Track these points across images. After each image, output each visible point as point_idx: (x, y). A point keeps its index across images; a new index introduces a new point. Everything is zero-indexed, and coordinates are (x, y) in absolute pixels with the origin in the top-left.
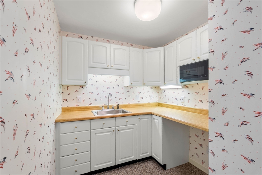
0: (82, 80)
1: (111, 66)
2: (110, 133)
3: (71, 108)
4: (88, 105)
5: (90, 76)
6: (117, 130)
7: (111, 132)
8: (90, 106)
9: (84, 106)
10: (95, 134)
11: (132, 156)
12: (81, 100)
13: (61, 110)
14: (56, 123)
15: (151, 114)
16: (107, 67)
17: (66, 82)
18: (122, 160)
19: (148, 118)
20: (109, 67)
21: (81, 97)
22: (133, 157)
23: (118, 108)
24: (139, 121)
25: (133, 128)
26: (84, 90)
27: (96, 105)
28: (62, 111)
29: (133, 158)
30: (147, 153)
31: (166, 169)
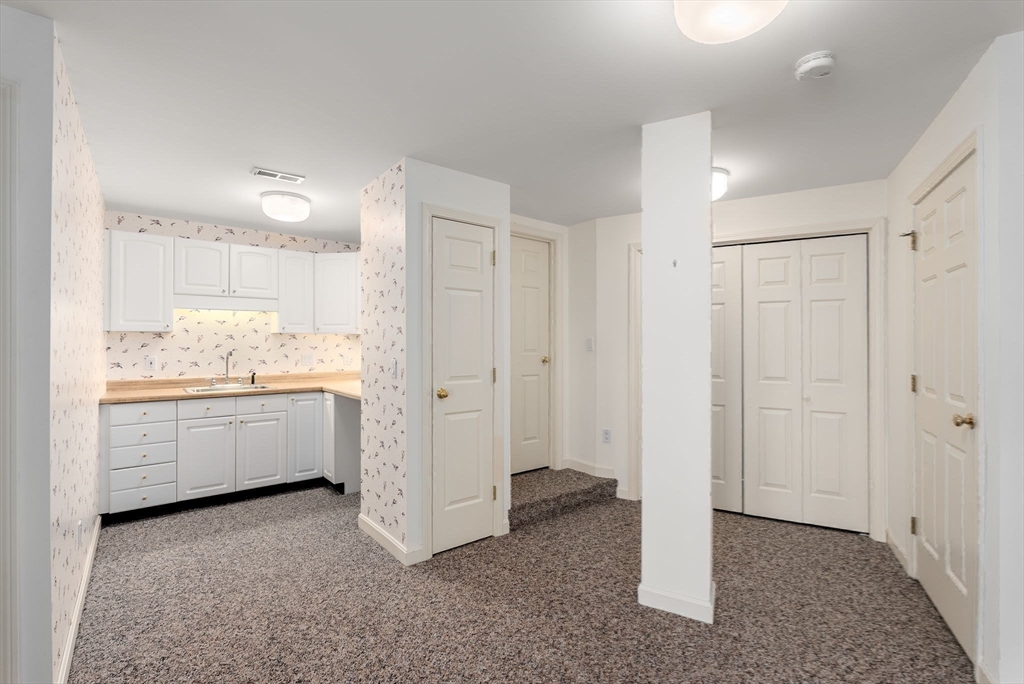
0: (158, 321)
1: (231, 291)
2: (222, 427)
3: (131, 382)
4: (174, 377)
5: (177, 313)
6: (238, 422)
7: (225, 424)
8: (181, 377)
9: (164, 378)
10: (188, 428)
11: (275, 475)
12: (157, 365)
13: (105, 387)
14: (101, 404)
15: (322, 391)
16: (222, 294)
17: (120, 325)
18: (250, 482)
19: (315, 400)
20: (226, 293)
21: (158, 358)
22: (278, 477)
23: (253, 382)
24: (293, 404)
25: (278, 419)
26: (165, 342)
27: (197, 377)
28: (107, 390)
29: (278, 479)
30: (313, 470)
31: (343, 493)
